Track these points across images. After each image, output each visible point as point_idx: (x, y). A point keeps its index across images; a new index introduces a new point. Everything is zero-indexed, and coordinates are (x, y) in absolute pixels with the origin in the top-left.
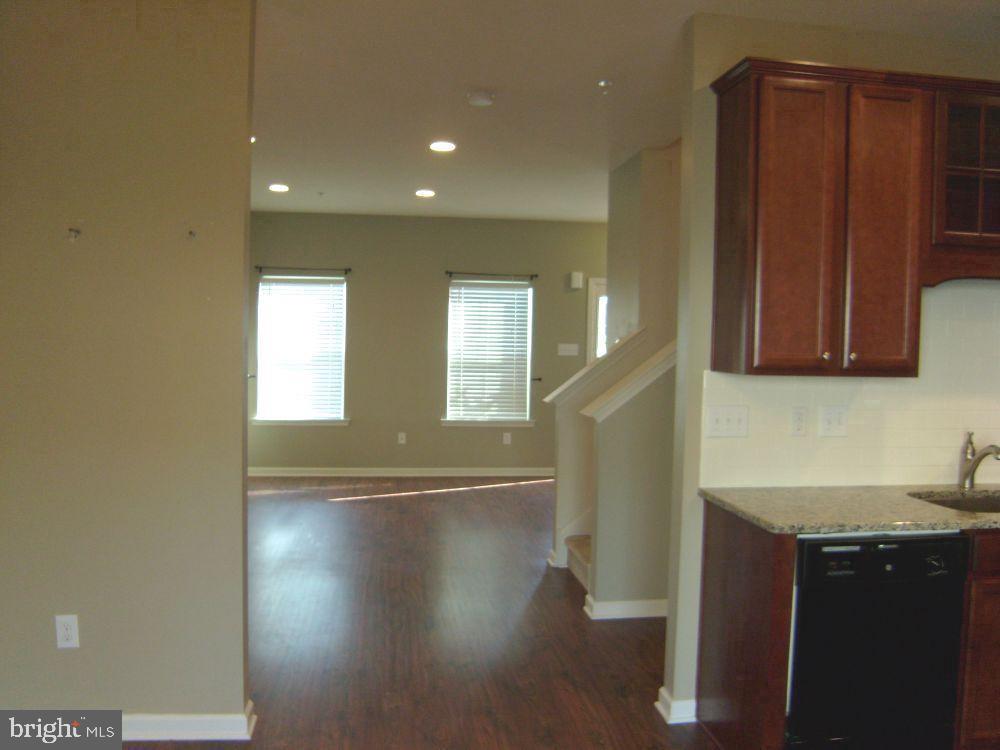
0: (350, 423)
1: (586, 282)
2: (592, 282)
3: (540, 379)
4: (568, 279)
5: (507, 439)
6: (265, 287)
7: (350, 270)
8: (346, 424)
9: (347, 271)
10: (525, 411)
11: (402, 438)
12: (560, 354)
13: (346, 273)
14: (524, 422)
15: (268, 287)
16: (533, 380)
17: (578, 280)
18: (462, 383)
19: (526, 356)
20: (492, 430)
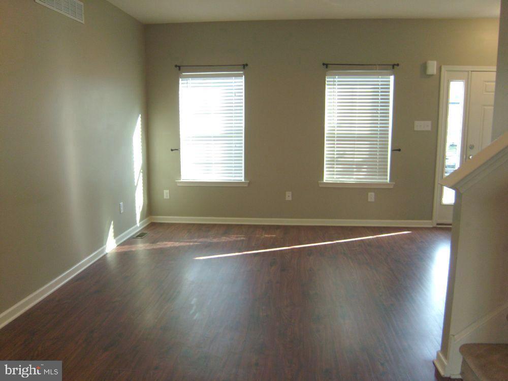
0: (249, 184)
1: (439, 69)
2: (443, 69)
3: (399, 150)
4: (424, 67)
5: (371, 197)
6: (183, 82)
7: (247, 65)
8: (246, 185)
9: (245, 66)
10: (387, 176)
11: (289, 196)
12: (416, 129)
13: (244, 68)
14: (386, 184)
15: (185, 82)
16: (393, 150)
17: (432, 67)
18: (336, 153)
19: (388, 131)
20: (360, 190)
